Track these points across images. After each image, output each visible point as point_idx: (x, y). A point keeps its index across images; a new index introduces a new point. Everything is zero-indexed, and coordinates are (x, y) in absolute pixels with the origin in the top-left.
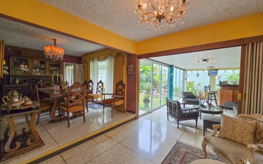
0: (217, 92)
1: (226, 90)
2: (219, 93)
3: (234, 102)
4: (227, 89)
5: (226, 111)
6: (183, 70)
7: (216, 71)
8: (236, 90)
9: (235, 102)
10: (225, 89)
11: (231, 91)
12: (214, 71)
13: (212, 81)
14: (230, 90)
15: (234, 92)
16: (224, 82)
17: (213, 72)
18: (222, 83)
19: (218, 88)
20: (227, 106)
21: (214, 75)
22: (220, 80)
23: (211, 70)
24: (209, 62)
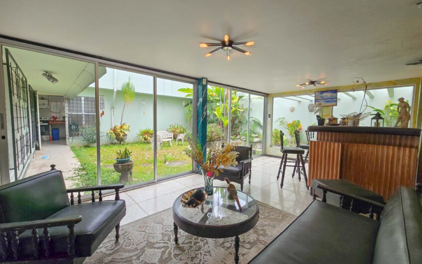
6: (264, 96)
7: (334, 94)
11: (337, 147)
12: (329, 95)
14: (336, 145)
21: (329, 104)
23: (322, 92)
24: (248, 54)
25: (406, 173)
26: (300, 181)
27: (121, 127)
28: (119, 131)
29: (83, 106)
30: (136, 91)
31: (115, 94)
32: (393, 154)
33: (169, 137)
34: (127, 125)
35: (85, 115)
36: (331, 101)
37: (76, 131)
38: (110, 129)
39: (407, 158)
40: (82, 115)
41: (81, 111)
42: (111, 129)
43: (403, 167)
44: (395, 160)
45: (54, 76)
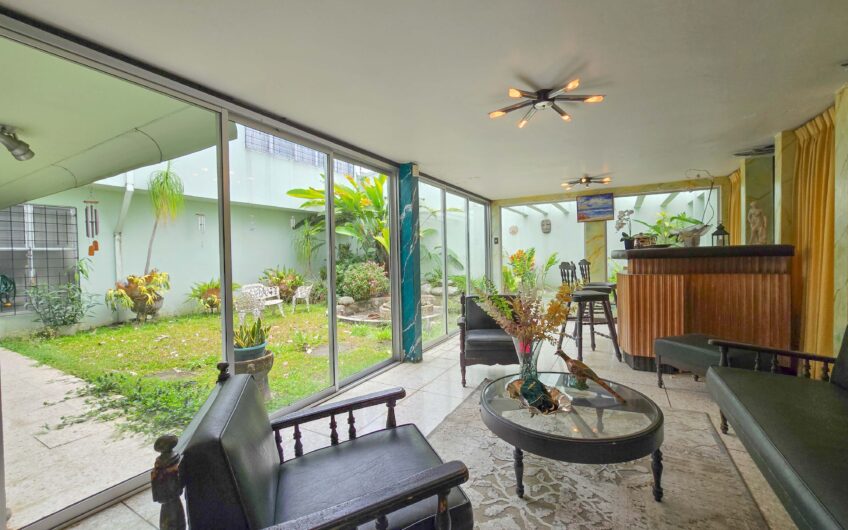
0: (614, 286)
1: (655, 277)
2: (624, 291)
3: (710, 342)
4: (659, 272)
5: (661, 384)
6: (484, 204)
7: (608, 201)
8: (696, 272)
9: (716, 344)
10: (649, 269)
11: (677, 282)
12: (600, 202)
13: (597, 242)
14: (675, 278)
15: (693, 284)
16: (643, 239)
17: (595, 205)
18: (635, 243)
19: (618, 267)
20: (665, 361)
21: (601, 217)
22: (625, 229)
23: (589, 197)
24: (566, 118)
25: (777, 311)
26: (594, 350)
27: (149, 280)
28: (144, 288)
29: (29, 227)
30: (187, 193)
31: (127, 200)
32: (756, 286)
33: (270, 296)
34: (164, 274)
35: (34, 252)
36: (605, 213)
37: (7, 297)
38: (114, 287)
39: (777, 289)
40: (26, 252)
41: (23, 242)
42: (119, 287)
43: (773, 304)
44: (760, 294)
45: (20, 138)
